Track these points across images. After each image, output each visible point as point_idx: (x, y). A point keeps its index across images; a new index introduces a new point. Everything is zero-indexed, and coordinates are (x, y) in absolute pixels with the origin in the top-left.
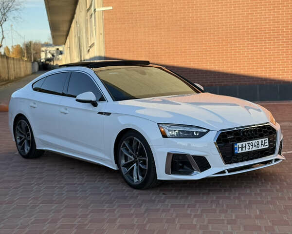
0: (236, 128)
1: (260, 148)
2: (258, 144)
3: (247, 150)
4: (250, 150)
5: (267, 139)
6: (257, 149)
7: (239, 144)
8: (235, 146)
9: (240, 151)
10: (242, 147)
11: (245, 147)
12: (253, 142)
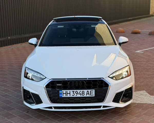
0: (67, 79)
1: (85, 96)
2: (84, 93)
3: (71, 96)
4: (75, 96)
5: (94, 90)
6: (82, 96)
7: (64, 91)
8: (60, 92)
9: (64, 96)
10: (67, 93)
11: (70, 93)
12: (79, 91)
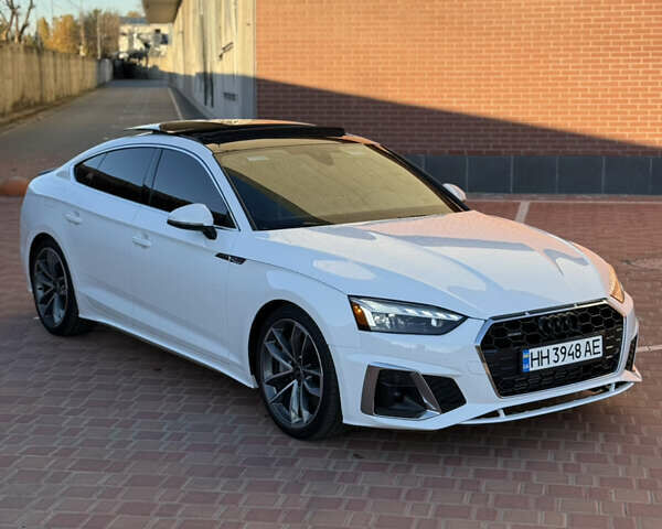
0: (530, 312)
1: (582, 359)
2: (579, 350)
3: (552, 365)
4: (560, 363)
5: (601, 337)
6: (577, 360)
7: (534, 351)
8: (525, 356)
9: (535, 367)
10: (540, 358)
11: (548, 357)
12: (567, 345)
